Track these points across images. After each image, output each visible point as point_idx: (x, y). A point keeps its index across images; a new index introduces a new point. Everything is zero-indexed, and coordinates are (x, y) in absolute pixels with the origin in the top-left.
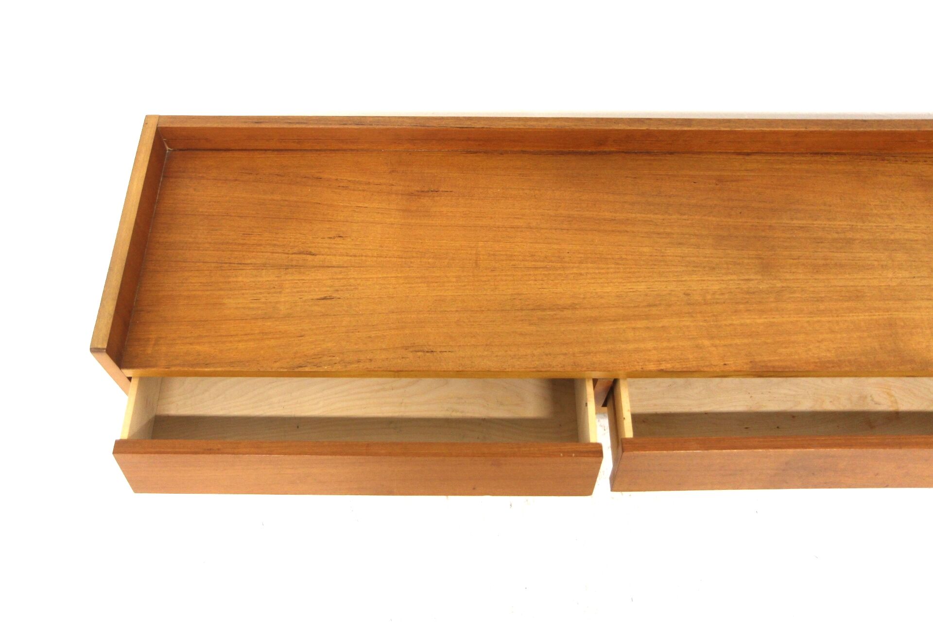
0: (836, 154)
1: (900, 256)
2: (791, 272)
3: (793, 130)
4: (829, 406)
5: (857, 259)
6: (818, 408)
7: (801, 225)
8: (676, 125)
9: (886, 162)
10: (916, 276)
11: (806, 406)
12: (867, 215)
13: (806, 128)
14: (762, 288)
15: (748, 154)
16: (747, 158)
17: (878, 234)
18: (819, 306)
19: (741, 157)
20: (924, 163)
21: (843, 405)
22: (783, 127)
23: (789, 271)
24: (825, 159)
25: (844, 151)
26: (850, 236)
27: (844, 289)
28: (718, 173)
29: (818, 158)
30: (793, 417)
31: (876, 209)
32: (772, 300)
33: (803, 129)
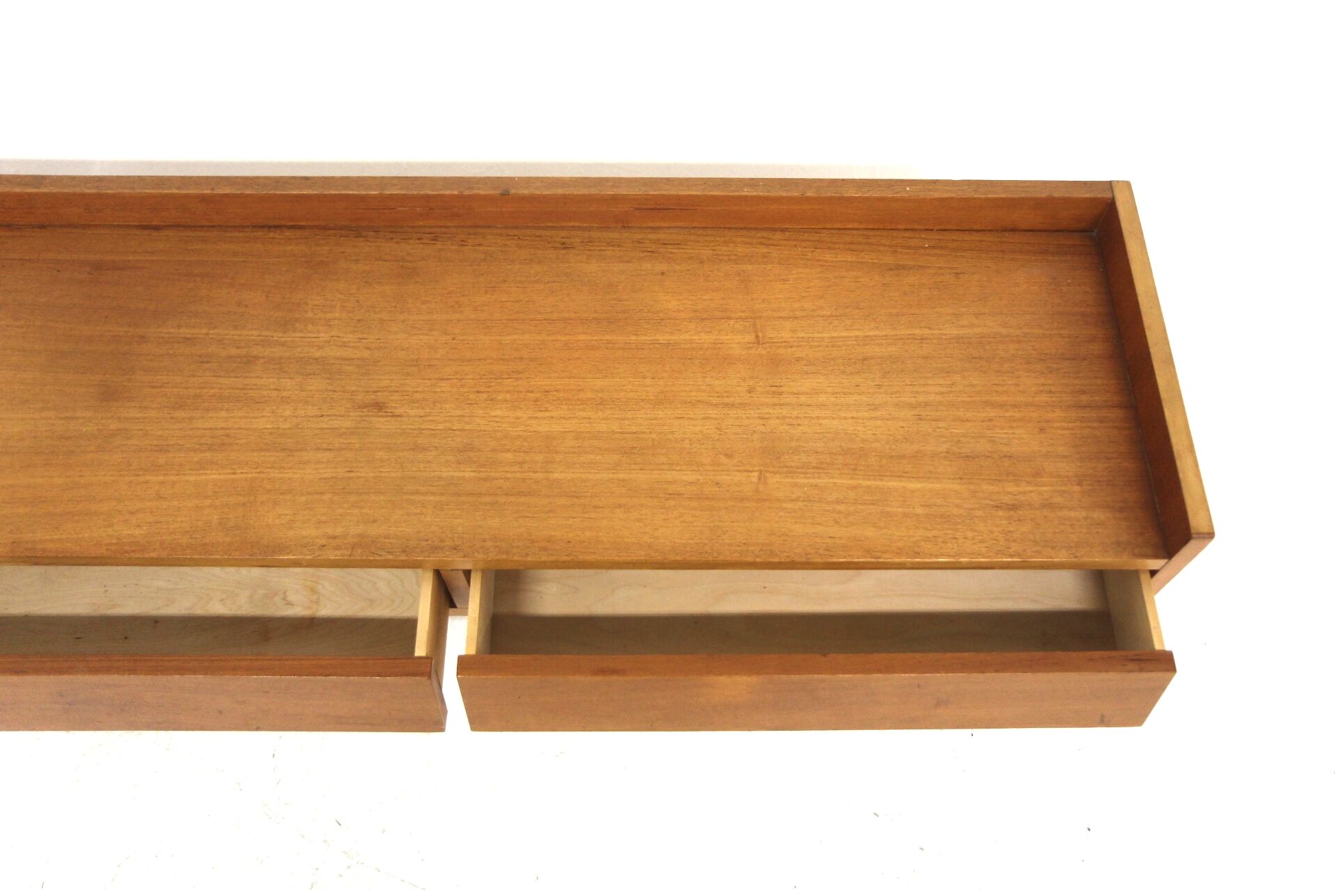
0: (290, 227)
1: (316, 384)
2: (140, 407)
3: (192, 192)
4: (218, 608)
5: (249, 387)
6: (199, 611)
7: (188, 336)
8: (26, 185)
9: (361, 239)
10: (324, 413)
11: (181, 606)
12: (297, 320)
13: (213, 190)
14: (86, 430)
15: (157, 228)
16: (155, 233)
17: (299, 350)
18: (158, 458)
19: (146, 232)
20: (418, 241)
21: (242, 606)
22: (178, 188)
23: (138, 406)
24: (271, 235)
25: (302, 223)
26: (255, 353)
27: (208, 432)
28: (98, 257)
29: (259, 233)
30: (156, 622)
31: (312, 311)
32: (92, 448)
33: (209, 192)
